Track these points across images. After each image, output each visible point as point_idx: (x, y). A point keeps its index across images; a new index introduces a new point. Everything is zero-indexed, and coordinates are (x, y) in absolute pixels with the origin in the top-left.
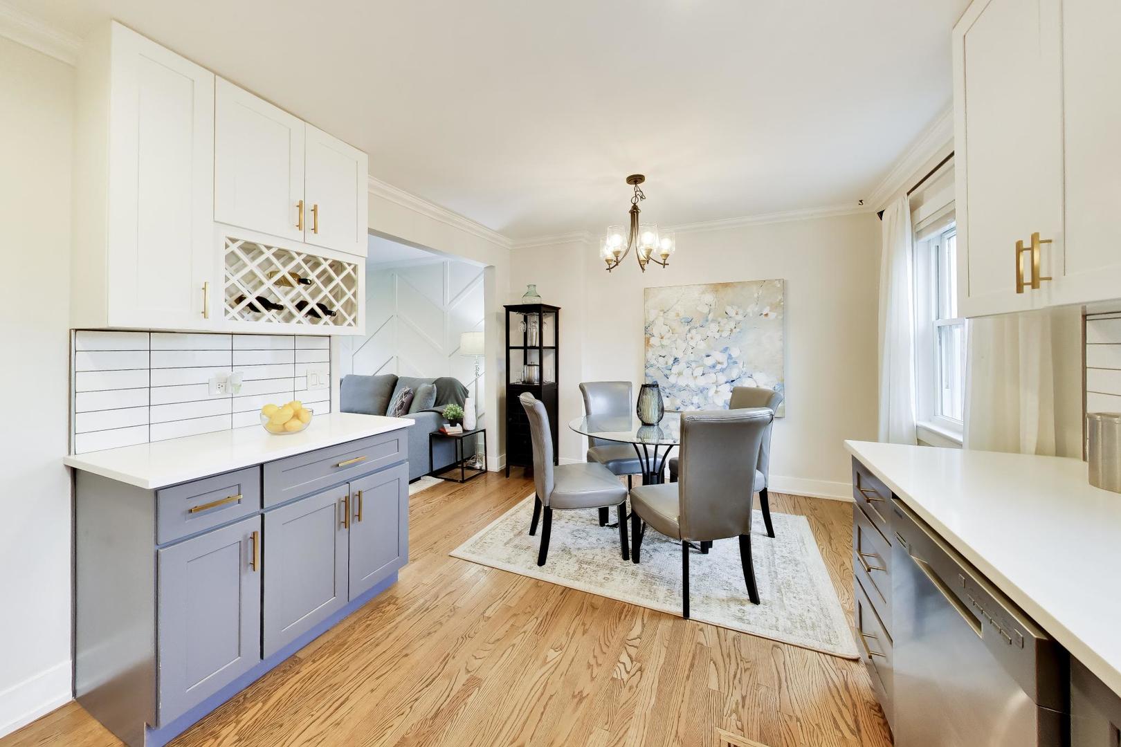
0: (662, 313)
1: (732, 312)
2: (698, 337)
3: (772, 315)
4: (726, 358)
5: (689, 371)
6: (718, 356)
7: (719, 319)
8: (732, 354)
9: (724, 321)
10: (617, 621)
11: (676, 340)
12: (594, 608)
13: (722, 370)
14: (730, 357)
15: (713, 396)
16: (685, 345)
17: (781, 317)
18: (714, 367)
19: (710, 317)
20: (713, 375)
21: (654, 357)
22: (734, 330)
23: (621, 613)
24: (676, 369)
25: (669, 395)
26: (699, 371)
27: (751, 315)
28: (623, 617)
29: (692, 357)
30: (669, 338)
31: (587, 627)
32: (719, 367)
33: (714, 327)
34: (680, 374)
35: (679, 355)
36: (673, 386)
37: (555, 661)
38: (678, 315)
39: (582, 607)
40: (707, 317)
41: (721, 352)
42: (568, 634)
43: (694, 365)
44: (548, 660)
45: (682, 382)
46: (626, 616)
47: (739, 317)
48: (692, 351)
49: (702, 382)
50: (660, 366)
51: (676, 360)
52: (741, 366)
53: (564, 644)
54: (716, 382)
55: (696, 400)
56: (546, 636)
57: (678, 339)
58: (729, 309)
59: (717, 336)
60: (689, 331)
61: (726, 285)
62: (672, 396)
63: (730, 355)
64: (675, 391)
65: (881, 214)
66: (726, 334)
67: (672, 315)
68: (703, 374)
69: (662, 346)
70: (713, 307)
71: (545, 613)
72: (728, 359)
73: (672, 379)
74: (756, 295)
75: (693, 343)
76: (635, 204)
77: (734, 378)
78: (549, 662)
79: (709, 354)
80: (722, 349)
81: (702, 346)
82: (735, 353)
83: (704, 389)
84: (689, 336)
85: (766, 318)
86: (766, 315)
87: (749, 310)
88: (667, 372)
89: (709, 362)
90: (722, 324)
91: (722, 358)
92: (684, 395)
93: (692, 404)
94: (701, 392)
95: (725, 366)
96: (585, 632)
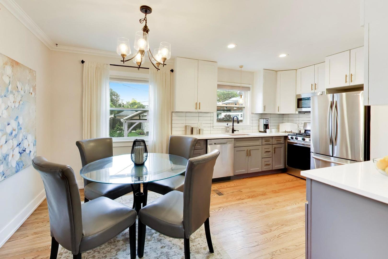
1: (20, 88)
2: (3, 106)
3: (33, 94)
7: (14, 92)
13: (15, 136)
17: (35, 96)
20: (11, 142)
22: (20, 102)
26: (4, 140)
27: (27, 92)
32: (14, 133)
33: (11, 98)
41: (15, 120)
49: (5, 149)
52: (23, 130)
54: (13, 147)
55: (2, 168)
58: (18, 84)
61: (17, 63)
63: (19, 122)
66: (17, 105)
68: (6, 142)
70: (11, 79)
72: (18, 125)
74: (28, 78)
77: (20, 141)
79: (9, 123)
80: (15, 117)
81: (5, 115)
83: (6, 156)
85: (31, 96)
87: (26, 88)
89: (9, 130)
91: (15, 125)
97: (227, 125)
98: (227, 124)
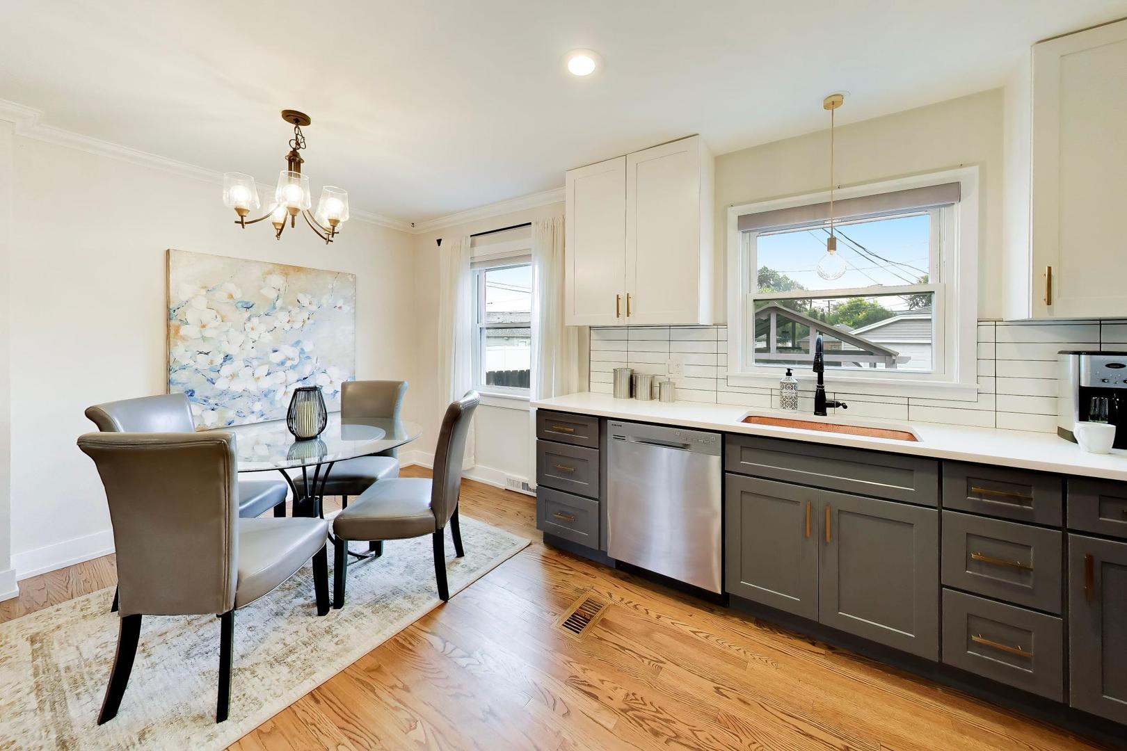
0: (204, 292)
1: (305, 301)
2: (262, 328)
3: (346, 308)
4: (298, 353)
5: (249, 371)
6: (287, 351)
7: (290, 308)
8: (305, 349)
9: (295, 311)
10: (412, 653)
11: (228, 331)
12: (378, 669)
13: (293, 367)
14: (302, 352)
15: (280, 399)
16: (242, 338)
17: (353, 311)
18: (283, 363)
19: (279, 304)
20: (281, 374)
21: (189, 354)
22: (307, 322)
23: (403, 646)
24: (226, 370)
25: (216, 407)
26: (263, 370)
27: (325, 306)
28: (410, 647)
29: (253, 353)
30: (215, 328)
31: (400, 685)
32: (289, 364)
33: (283, 317)
34: (233, 376)
35: (233, 351)
36: (223, 393)
37: (429, 732)
38: (231, 296)
39: (362, 682)
40: (275, 304)
41: (292, 346)
42: (396, 708)
43: (255, 363)
44: (423, 740)
45: (237, 387)
46: (410, 643)
47: (314, 308)
48: (252, 345)
49: (266, 383)
50: (199, 367)
51: (227, 358)
52: (314, 360)
53: (408, 716)
54: (286, 381)
55: (258, 407)
56: (381, 736)
57: (232, 330)
58: (301, 297)
59: (287, 327)
60: (249, 319)
61: (298, 269)
62: (220, 408)
63: (302, 349)
64: (226, 400)
65: (439, 242)
66: (298, 325)
67: (221, 296)
68: (269, 374)
69: (204, 338)
70: (282, 289)
71: (338, 731)
72: (300, 353)
73: (221, 384)
74: (330, 286)
75: (254, 335)
76: (295, 149)
77: (307, 374)
78: (427, 740)
79: (276, 348)
80: (293, 342)
81: (267, 338)
82: (308, 347)
83: (269, 391)
84: (249, 325)
85: (340, 311)
86: (340, 308)
87: (324, 301)
88: (213, 375)
89: (277, 358)
90: (292, 313)
91: (292, 352)
92: (240, 404)
93: (253, 412)
94: (265, 396)
95: (295, 363)
96: (406, 689)
97: (789, 374)
98: (789, 370)
